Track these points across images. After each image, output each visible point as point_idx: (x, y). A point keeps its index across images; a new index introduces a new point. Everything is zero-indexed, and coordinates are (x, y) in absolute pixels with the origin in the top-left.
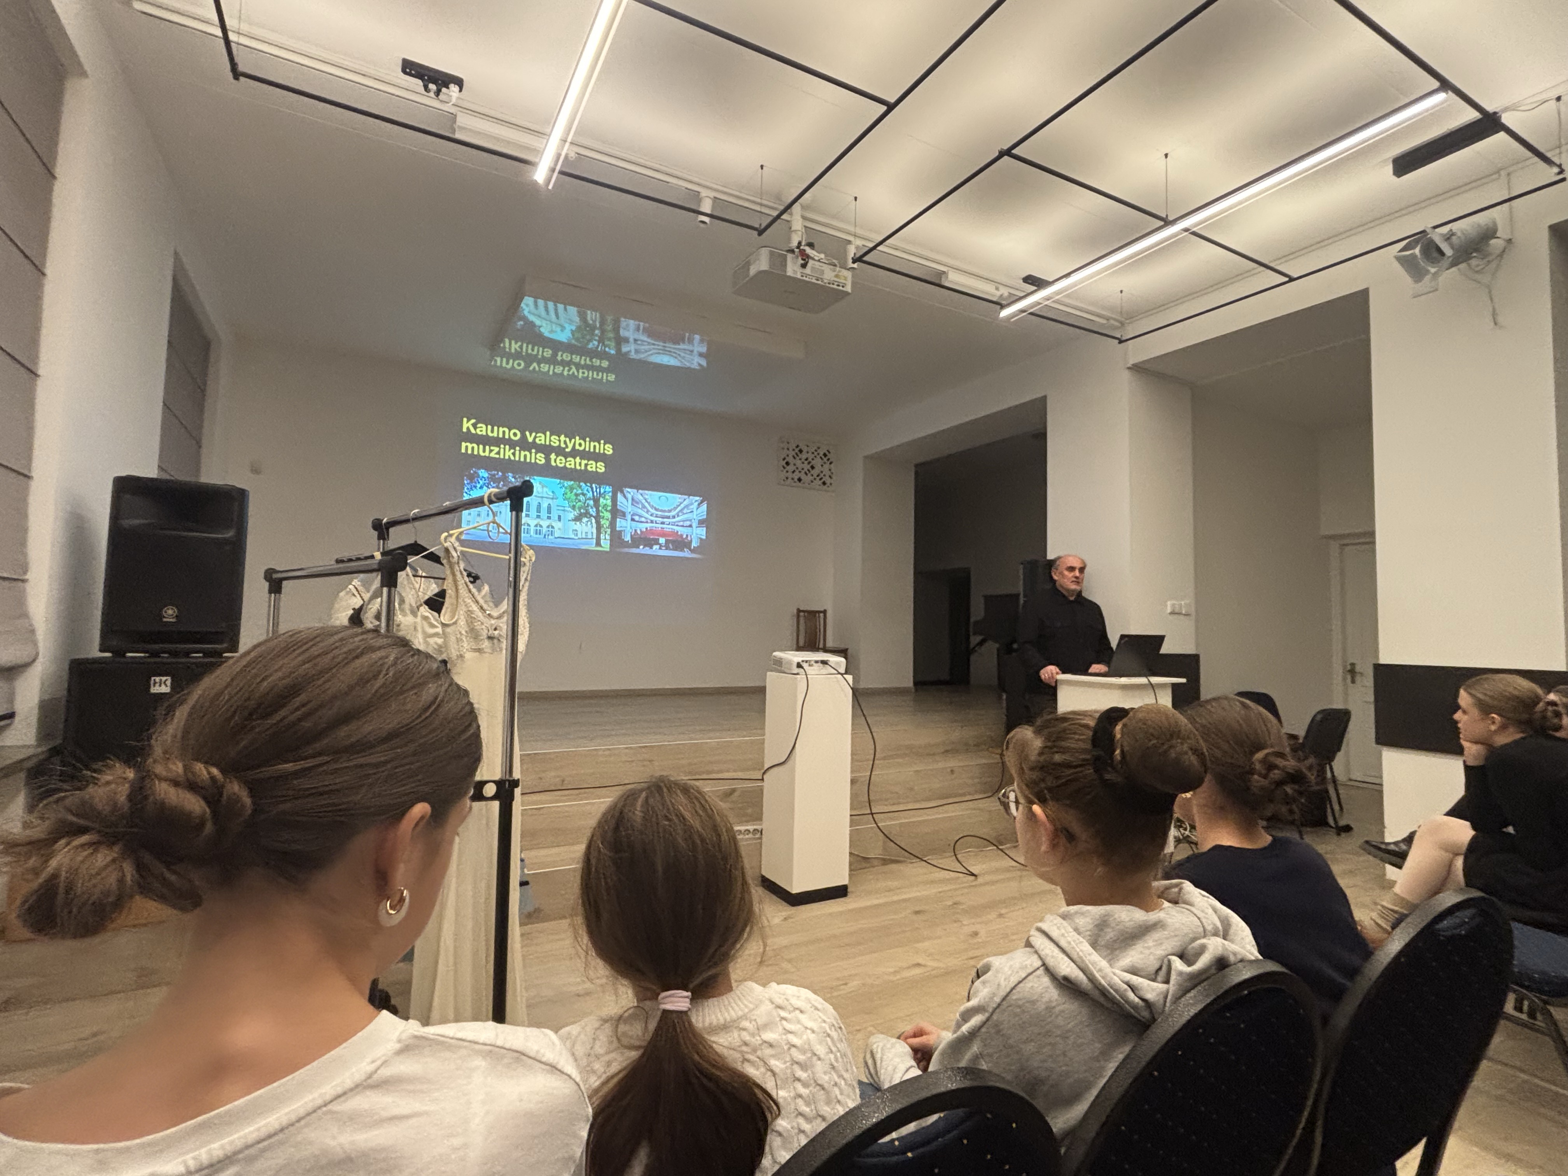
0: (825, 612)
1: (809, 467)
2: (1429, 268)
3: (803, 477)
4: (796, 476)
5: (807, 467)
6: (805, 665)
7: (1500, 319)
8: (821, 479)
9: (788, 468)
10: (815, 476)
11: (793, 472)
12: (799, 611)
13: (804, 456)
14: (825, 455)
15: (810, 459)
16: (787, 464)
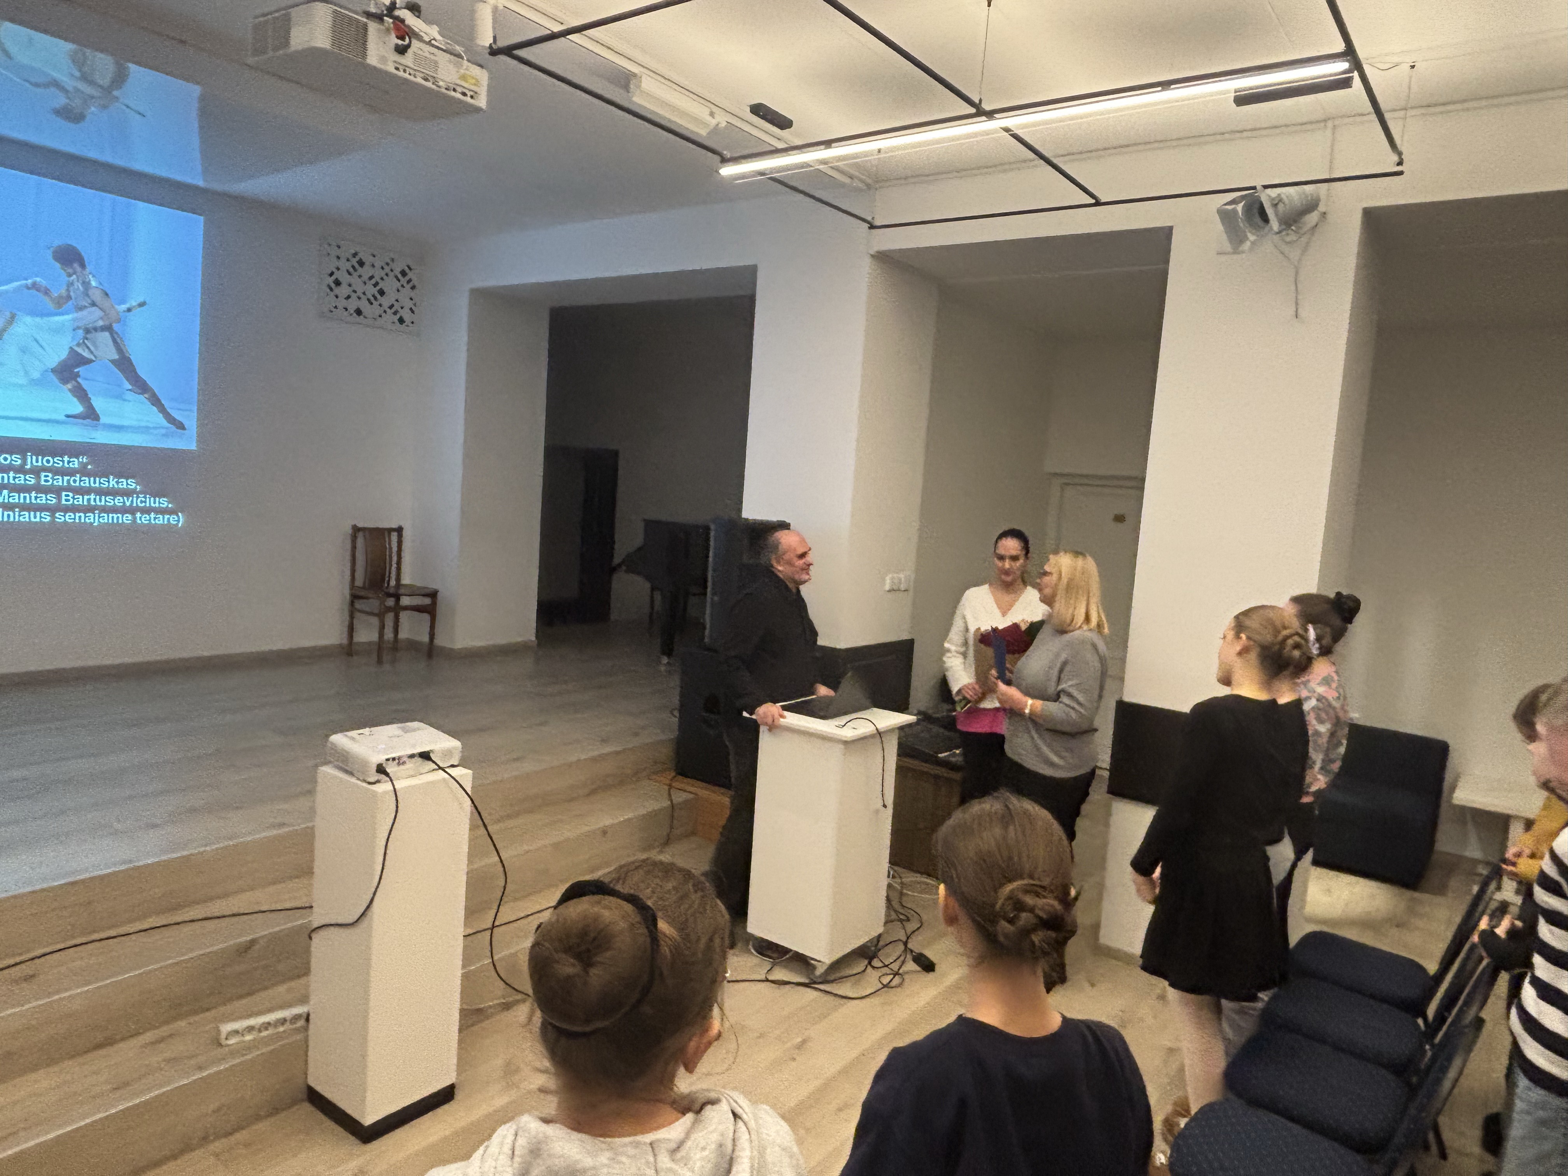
0: (400, 530)
1: (375, 291)
2: (1249, 235)
3: (364, 305)
4: (353, 305)
5: (371, 290)
6: (391, 769)
7: (1303, 313)
8: (395, 313)
9: (337, 291)
10: (386, 308)
11: (348, 297)
12: (356, 530)
13: (366, 272)
14: (403, 273)
15: (377, 278)
16: (338, 283)
